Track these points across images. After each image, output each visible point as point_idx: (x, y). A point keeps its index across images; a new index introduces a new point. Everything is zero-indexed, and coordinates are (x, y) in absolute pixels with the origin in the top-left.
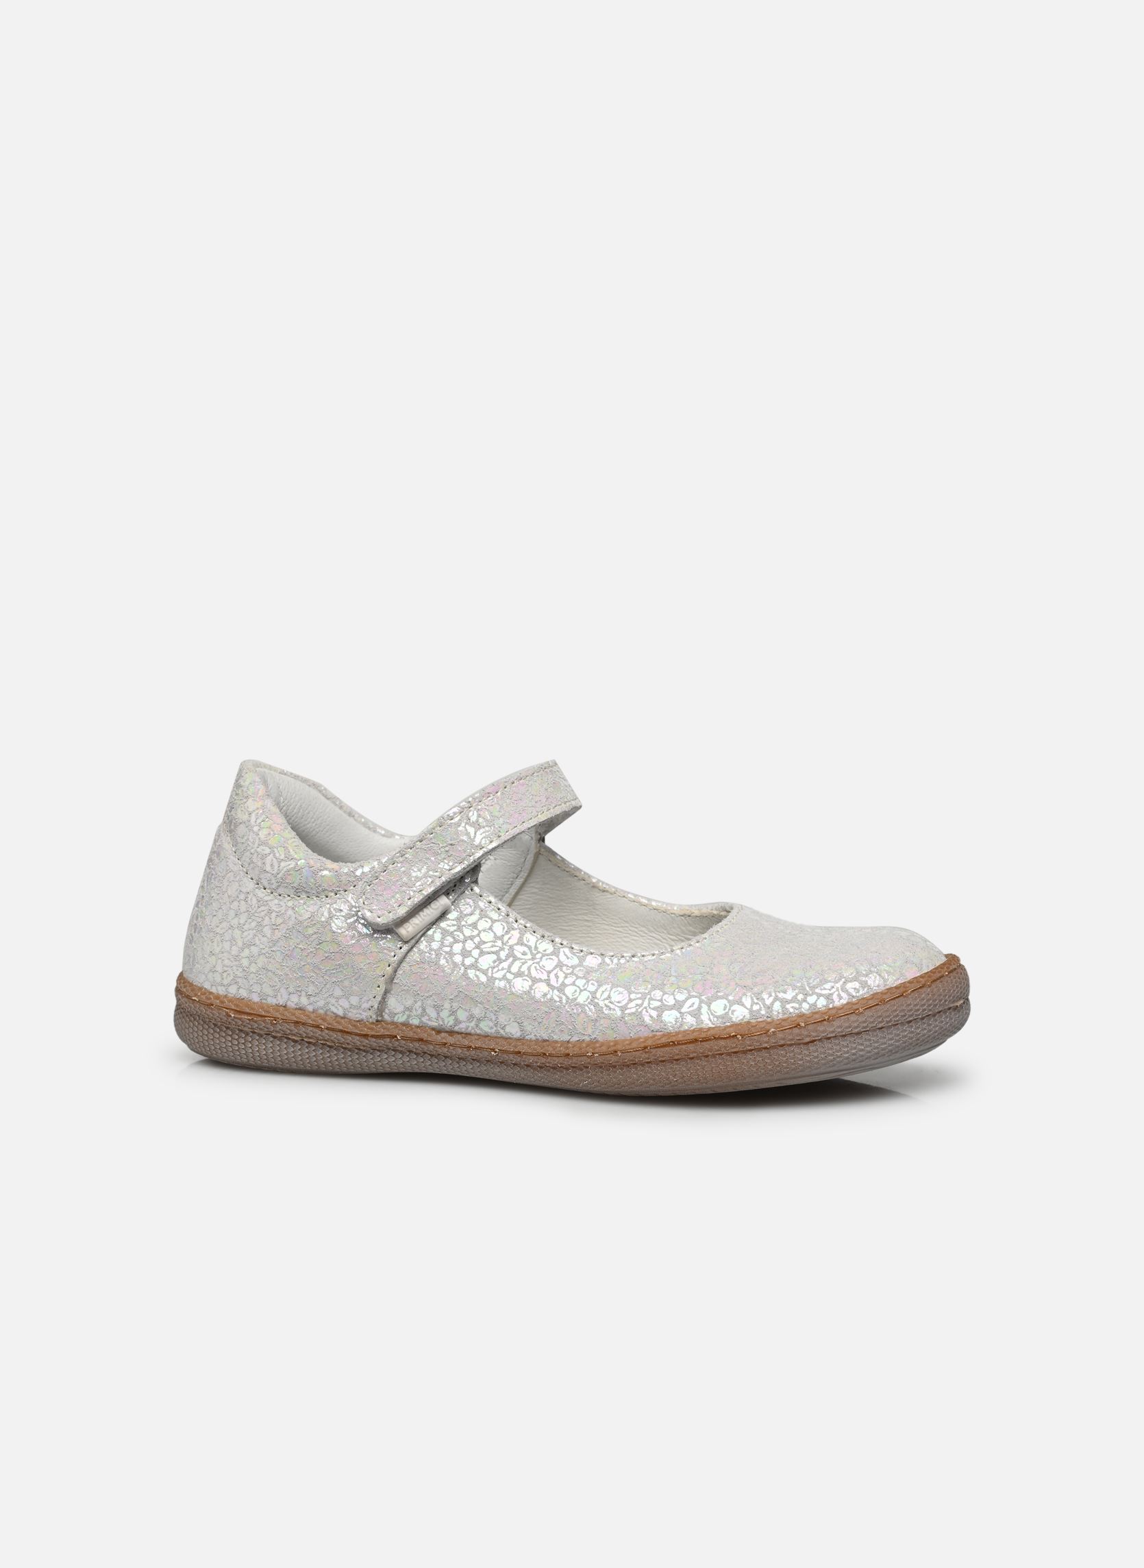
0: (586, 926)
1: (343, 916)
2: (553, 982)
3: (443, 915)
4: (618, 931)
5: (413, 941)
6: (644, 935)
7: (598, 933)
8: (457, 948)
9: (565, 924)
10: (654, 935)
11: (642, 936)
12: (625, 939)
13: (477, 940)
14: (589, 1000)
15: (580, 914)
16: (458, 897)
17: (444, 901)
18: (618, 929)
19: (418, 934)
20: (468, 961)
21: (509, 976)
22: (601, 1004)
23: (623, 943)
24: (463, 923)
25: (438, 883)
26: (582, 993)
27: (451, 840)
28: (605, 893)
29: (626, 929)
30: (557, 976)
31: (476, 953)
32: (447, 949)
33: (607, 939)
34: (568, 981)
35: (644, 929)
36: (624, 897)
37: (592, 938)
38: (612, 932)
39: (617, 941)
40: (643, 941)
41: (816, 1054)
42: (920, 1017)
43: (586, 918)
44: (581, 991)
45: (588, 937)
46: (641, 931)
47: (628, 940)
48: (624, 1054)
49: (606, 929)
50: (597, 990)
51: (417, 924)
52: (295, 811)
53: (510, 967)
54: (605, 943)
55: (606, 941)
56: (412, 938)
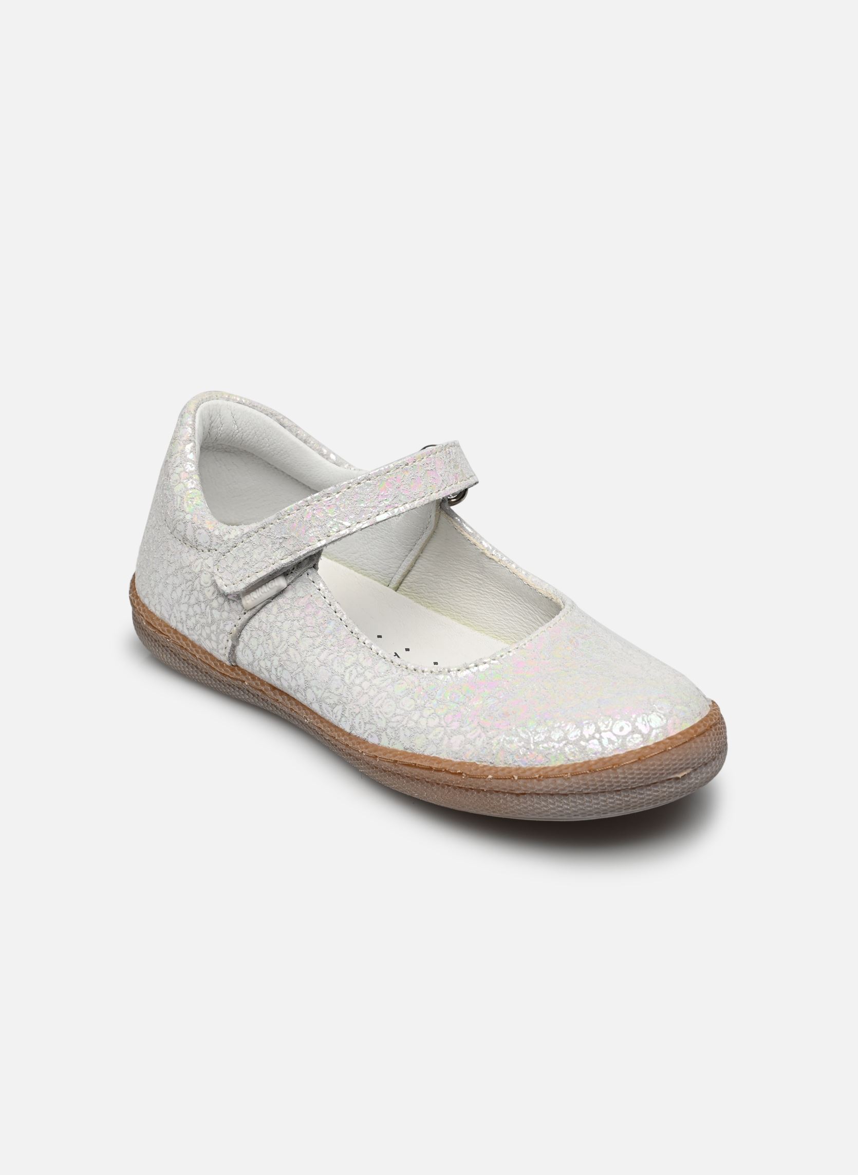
0: (478, 582)
1: (210, 573)
2: (346, 678)
3: (281, 592)
4: (501, 594)
5: (254, 610)
6: (521, 603)
7: (486, 592)
8: (286, 625)
9: (463, 576)
10: (529, 605)
11: (520, 604)
12: (506, 602)
13: (302, 622)
14: (366, 705)
15: (475, 572)
16: (296, 579)
17: (281, 582)
18: (502, 592)
19: (258, 605)
20: (293, 640)
21: (317, 663)
22: (374, 710)
23: (505, 606)
24: (296, 604)
25: (275, 567)
26: (364, 696)
27: (285, 534)
28: (492, 561)
29: (507, 594)
30: (351, 674)
31: (298, 633)
32: (279, 624)
33: (493, 598)
34: (357, 681)
35: (520, 598)
36: (506, 567)
37: (481, 594)
38: (497, 594)
39: (500, 603)
40: (520, 608)
41: (525, 805)
42: (630, 787)
43: (478, 576)
44: (364, 693)
45: (479, 592)
46: (519, 600)
47: (509, 604)
48: (381, 762)
49: (492, 590)
50: (375, 696)
51: (255, 599)
52: (250, 436)
53: (319, 654)
54: (491, 601)
55: (492, 600)
56: (254, 608)
